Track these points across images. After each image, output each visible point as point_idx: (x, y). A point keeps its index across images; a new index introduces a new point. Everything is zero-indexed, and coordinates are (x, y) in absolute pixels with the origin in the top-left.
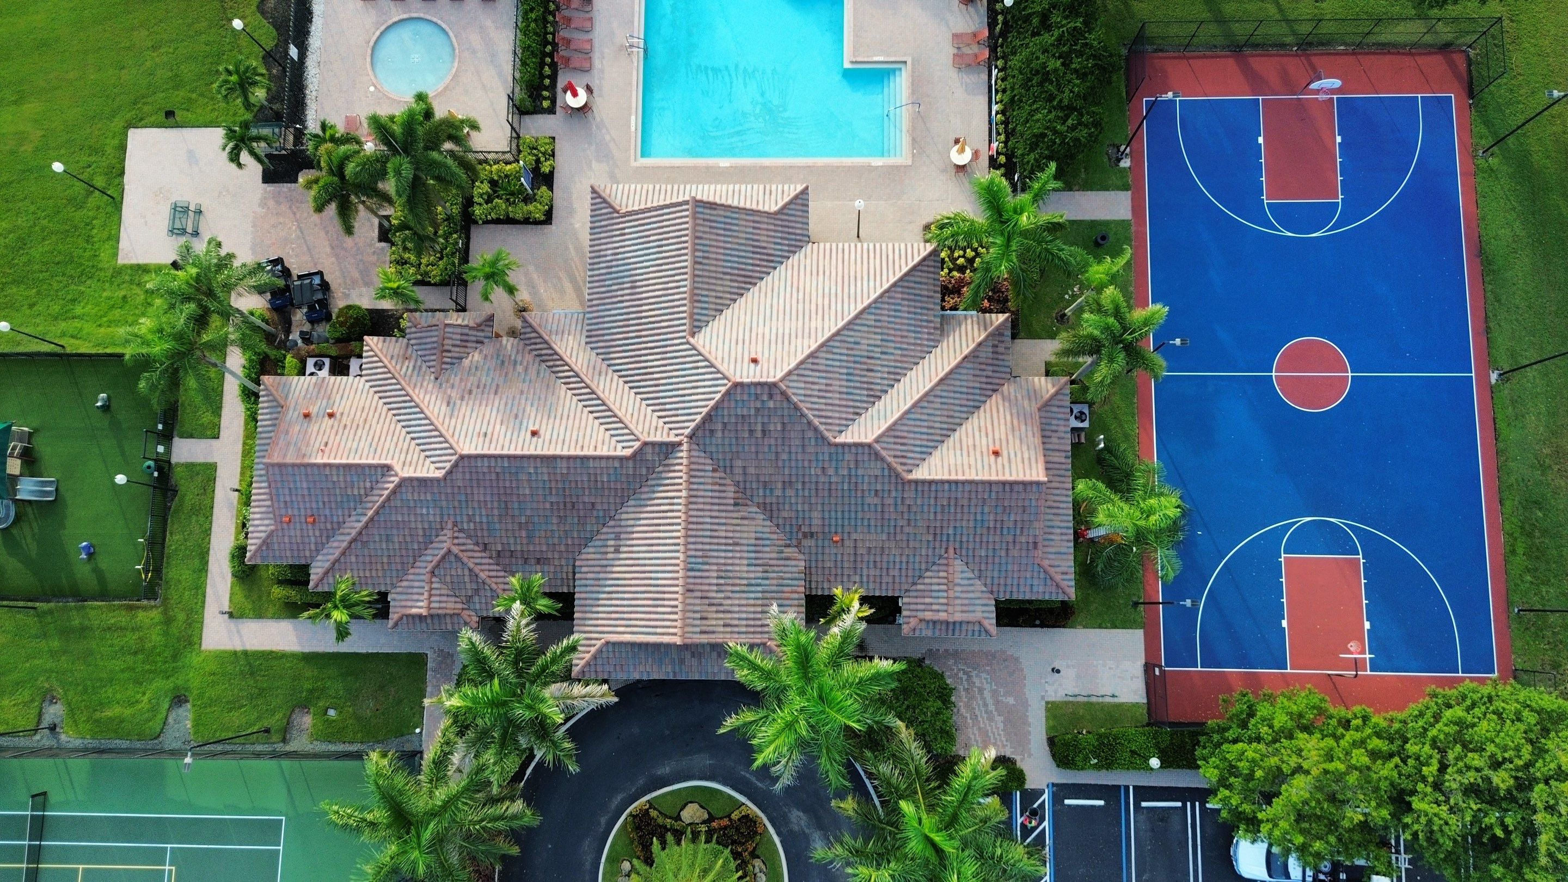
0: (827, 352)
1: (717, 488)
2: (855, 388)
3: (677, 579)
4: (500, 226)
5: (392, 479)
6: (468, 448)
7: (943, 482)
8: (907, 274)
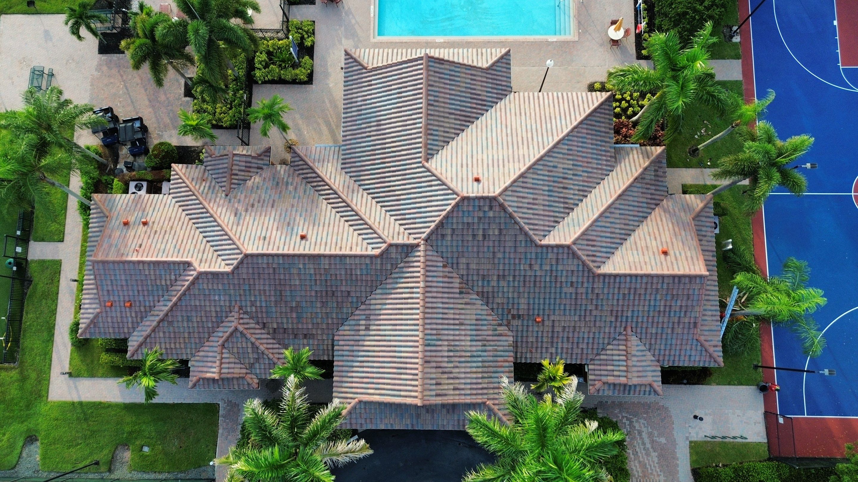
0: (533, 173)
1: (446, 280)
2: (554, 201)
3: (417, 352)
4: (274, 86)
5: (192, 273)
6: (251, 249)
7: (625, 276)
8: (590, 115)
